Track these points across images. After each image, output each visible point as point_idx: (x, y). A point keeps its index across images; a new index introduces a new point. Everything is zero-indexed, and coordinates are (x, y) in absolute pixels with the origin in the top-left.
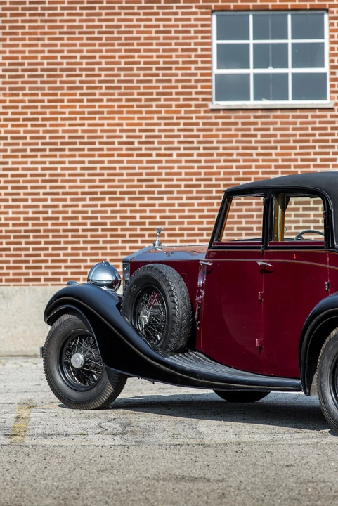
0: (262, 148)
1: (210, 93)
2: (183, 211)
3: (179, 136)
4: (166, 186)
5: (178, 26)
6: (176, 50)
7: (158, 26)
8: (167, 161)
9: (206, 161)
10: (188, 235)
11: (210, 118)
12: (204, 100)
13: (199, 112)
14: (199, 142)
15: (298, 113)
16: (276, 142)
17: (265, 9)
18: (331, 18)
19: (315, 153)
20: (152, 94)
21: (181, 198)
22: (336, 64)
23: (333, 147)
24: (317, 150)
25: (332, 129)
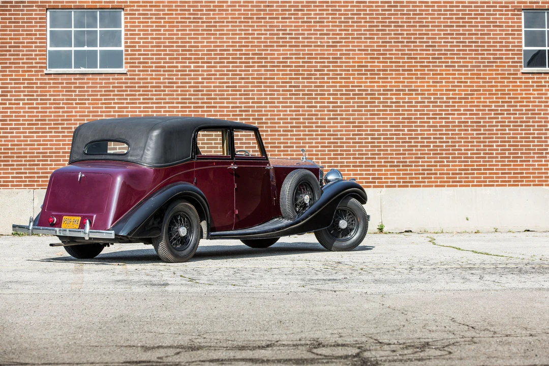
0: (79, 100)
1: (45, 63)
2: (27, 141)
3: (24, 91)
4: (15, 124)
5: (24, 19)
6: (23, 35)
7: (11, 18)
8: (16, 108)
9: (42, 108)
10: (30, 157)
11: (45, 79)
12: (41, 67)
13: (38, 75)
14: (37, 95)
15: (103, 76)
16: (88, 95)
17: (82, 8)
18: (125, 14)
19: (115, 103)
20: (6, 63)
21: (26, 133)
22: (129, 44)
23: (127, 99)
24: (116, 101)
25: (126, 87)
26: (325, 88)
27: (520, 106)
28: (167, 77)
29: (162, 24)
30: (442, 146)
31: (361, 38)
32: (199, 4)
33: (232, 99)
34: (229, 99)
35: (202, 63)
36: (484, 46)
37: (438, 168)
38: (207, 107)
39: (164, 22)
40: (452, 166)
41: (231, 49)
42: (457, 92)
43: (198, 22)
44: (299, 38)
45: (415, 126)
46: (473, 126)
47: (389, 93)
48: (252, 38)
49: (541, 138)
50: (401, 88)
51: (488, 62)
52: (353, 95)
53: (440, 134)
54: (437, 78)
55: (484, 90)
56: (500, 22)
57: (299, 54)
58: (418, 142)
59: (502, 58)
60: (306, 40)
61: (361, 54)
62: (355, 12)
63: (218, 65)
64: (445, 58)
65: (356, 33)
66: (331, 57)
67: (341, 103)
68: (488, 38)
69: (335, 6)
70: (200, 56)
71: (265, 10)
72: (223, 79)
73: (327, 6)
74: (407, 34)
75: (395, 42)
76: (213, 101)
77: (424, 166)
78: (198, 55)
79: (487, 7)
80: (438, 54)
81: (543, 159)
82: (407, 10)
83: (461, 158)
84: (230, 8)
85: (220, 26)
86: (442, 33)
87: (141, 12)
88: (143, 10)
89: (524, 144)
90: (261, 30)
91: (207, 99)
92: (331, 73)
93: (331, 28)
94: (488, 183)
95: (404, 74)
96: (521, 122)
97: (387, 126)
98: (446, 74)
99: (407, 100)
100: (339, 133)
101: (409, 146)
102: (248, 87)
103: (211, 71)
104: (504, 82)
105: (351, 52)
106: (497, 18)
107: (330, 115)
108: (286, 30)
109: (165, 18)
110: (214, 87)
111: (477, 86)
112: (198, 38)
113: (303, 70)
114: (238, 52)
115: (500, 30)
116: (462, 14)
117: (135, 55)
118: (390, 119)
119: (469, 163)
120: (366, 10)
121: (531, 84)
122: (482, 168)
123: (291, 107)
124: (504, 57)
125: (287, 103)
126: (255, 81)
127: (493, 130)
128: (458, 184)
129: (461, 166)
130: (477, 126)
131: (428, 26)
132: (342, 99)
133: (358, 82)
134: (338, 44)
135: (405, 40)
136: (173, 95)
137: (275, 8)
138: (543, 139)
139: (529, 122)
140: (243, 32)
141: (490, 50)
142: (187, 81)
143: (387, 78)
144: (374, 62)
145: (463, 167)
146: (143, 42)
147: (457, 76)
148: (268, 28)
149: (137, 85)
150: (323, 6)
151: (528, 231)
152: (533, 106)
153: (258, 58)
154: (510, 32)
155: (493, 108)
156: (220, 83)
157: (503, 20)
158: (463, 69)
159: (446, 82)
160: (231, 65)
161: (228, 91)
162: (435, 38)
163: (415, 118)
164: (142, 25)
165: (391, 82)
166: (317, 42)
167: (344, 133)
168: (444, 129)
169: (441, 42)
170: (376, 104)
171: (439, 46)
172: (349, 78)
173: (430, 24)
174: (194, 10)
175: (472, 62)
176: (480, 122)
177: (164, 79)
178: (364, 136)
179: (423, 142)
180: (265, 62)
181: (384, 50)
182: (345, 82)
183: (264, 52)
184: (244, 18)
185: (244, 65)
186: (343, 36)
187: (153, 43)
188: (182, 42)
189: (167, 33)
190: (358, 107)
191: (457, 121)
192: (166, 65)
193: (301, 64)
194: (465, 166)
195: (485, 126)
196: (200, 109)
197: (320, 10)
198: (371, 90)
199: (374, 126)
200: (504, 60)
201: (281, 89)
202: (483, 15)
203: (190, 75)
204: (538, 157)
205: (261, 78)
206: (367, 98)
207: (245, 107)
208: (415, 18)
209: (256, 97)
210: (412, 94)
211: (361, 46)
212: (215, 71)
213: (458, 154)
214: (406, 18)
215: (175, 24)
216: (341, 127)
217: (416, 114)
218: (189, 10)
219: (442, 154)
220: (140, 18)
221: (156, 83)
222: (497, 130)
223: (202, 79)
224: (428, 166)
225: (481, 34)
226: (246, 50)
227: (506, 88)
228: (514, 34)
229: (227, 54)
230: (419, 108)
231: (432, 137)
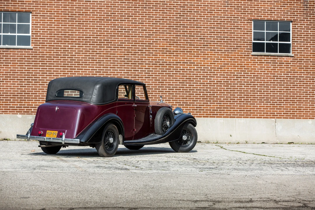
0: (5, 63)
15: (19, 50)
16: (10, 61)
17: (8, 11)
18: (32, 15)
19: (25, 66)
22: (34, 32)
23: (32, 64)
24: (26, 64)
25: (32, 57)
26: (144, 60)
27: (250, 73)
28: (55, 51)
29: (53, 22)
30: (207, 95)
31: (164, 33)
32: (74, 11)
33: (92, 65)
34: (90, 65)
35: (75, 44)
36: (231, 40)
37: (205, 106)
38: (77, 69)
39: (54, 21)
40: (213, 106)
41: (92, 37)
42: (216, 65)
43: (73, 21)
44: (129, 32)
45: (193, 83)
46: (224, 84)
47: (179, 64)
48: (104, 31)
49: (261, 91)
50: (185, 62)
51: (233, 49)
52: (159, 64)
53: (206, 88)
54: (205, 57)
55: (231, 64)
56: (240, 27)
57: (130, 41)
58: (194, 92)
59: (241, 47)
60: (134, 33)
61: (164, 42)
62: (161, 18)
63: (84, 46)
64: (210, 46)
65: (161, 30)
66: (147, 43)
67: (152, 69)
68: (234, 35)
69: (150, 15)
70: (74, 40)
71: (111, 16)
72: (87, 53)
73: (145, 14)
74: (189, 32)
75: (183, 36)
76: (81, 66)
77: (197, 105)
78: (73, 39)
79: (234, 18)
80: (206, 43)
81: (262, 103)
82: (190, 18)
83: (217, 101)
84: (91, 14)
85: (85, 24)
86: (209, 31)
87: (41, 14)
88: (43, 13)
89: (252, 94)
90: (109, 27)
91: (78, 65)
92: (147, 52)
93: (147, 27)
94: (232, 116)
95: (187, 54)
96: (251, 82)
97: (177, 83)
98: (210, 55)
99: (188, 68)
100: (151, 86)
101: (189, 94)
102: (101, 58)
103: (80, 49)
104: (242, 60)
105: (158, 41)
106: (239, 24)
107: (146, 75)
108: (122, 27)
109: (55, 18)
110: (82, 58)
111: (227, 62)
112: (73, 30)
113: (131, 50)
114: (96, 39)
115: (240, 31)
116: (220, 22)
117: (38, 38)
118: (179, 78)
119: (222, 104)
120: (167, 17)
121: (256, 61)
122: (229, 107)
123: (125, 70)
124: (242, 46)
125: (122, 68)
126: (105, 55)
127: (235, 86)
128: (216, 116)
129: (217, 106)
130: (227, 84)
131: (201, 27)
132: (153, 66)
133: (162, 58)
134: (151, 36)
135: (188, 35)
136: (58, 62)
137: (117, 15)
138: (262, 92)
139: (255, 82)
140: (98, 28)
141: (235, 42)
142: (67, 54)
143: (178, 56)
144: (171, 47)
145: (219, 107)
146: (42, 32)
147: (216, 56)
148: (113, 26)
149: (38, 56)
150: (143, 14)
151: (264, 143)
152: (257, 74)
153: (107, 43)
154: (246, 32)
155: (236, 74)
156: (85, 56)
157: (242, 25)
158: (220, 52)
159: (210, 59)
160: (91, 46)
161: (89, 60)
162: (205, 34)
163: (193, 79)
164: (42, 22)
165: (180, 58)
166: (139, 35)
167: (153, 86)
168: (209, 85)
169: (208, 37)
170: (172, 70)
171: (207, 39)
172: (157, 55)
173: (202, 27)
174: (71, 14)
175: (225, 48)
176: (228, 82)
177: (53, 53)
178: (164, 88)
179: (197, 92)
180: (111, 45)
181: (176, 40)
182: (155, 57)
183: (110, 39)
184: (99, 20)
185: (98, 46)
186: (154, 32)
187: (47, 32)
188: (64, 32)
189: (56, 27)
190: (162, 71)
191: (216, 81)
192: (55, 45)
193: (130, 47)
194: (220, 106)
195: (231, 84)
196: (73, 70)
197: (142, 17)
198: (169, 62)
199: (170, 83)
200: (242, 48)
201: (119, 60)
202: (231, 22)
203: (68, 51)
204: (259, 102)
205: (108, 54)
206: (167, 67)
207: (99, 70)
208: (194, 23)
209: (105, 64)
210: (191, 65)
211: (164, 37)
212: (82, 49)
213: (216, 99)
214: (189, 23)
215: (60, 22)
216: (152, 82)
217: (194, 76)
218: (69, 14)
219: (207, 99)
220: (40, 18)
221: (49, 55)
222: (237, 86)
223: (75, 53)
224: (199, 105)
225: (230, 33)
226: (100, 38)
227: (243, 63)
228: (248, 34)
229: (89, 40)
230: (195, 73)
231: (202, 89)
